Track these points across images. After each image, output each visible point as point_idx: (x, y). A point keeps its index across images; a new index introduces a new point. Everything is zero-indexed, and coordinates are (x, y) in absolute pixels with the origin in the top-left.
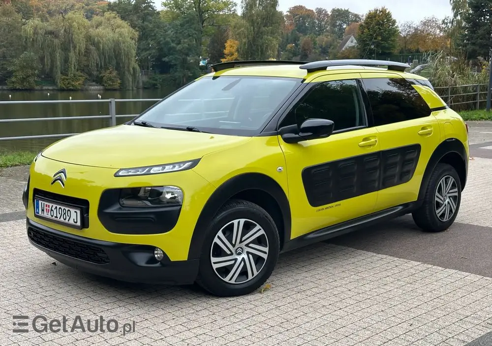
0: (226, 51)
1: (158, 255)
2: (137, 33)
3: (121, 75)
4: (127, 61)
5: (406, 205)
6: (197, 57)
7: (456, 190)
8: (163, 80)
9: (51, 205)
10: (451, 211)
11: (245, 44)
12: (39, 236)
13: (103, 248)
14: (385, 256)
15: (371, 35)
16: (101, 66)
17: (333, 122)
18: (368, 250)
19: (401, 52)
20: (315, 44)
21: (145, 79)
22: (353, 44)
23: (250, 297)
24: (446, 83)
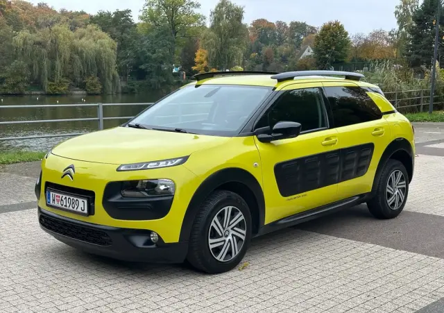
0: (196, 60)
1: (153, 237)
2: (117, 43)
3: (102, 81)
4: (107, 68)
5: (361, 196)
6: (170, 65)
7: (404, 182)
8: (140, 86)
9: (61, 195)
10: (400, 201)
11: (213, 53)
12: (49, 222)
13: (106, 232)
14: (344, 239)
15: (326, 45)
16: (84, 73)
17: (300, 124)
18: (330, 235)
19: (353, 60)
20: (276, 53)
21: (124, 84)
22: (310, 54)
23: (230, 274)
24: (393, 89)
